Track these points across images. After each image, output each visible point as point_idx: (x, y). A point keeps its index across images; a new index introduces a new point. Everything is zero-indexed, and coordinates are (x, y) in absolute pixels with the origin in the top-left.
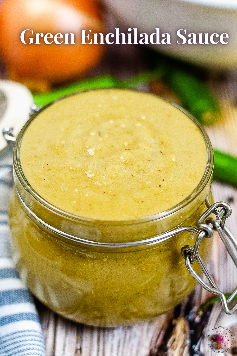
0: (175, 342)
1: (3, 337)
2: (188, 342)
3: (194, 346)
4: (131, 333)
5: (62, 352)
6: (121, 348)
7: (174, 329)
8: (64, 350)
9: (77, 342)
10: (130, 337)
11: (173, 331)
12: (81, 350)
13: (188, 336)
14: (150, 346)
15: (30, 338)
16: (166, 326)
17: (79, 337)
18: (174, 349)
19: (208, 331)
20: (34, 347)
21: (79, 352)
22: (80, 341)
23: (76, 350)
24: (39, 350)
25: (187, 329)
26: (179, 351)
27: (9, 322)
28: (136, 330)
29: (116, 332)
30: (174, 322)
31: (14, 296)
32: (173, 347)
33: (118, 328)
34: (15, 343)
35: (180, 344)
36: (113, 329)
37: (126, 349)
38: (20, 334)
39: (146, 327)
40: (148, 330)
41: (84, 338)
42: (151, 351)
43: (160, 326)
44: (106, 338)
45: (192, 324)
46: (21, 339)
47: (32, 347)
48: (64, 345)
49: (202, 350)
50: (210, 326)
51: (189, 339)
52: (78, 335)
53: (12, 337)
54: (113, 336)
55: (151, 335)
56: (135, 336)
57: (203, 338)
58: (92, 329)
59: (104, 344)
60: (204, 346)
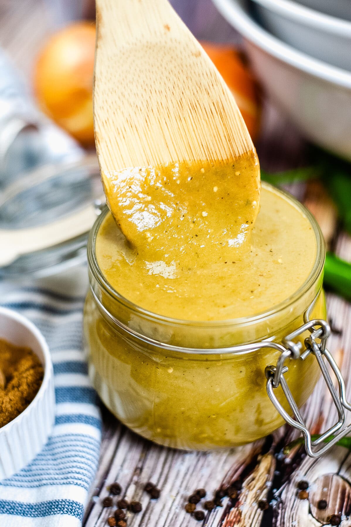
0: (254, 482)
1: (55, 437)
2: (269, 484)
3: (275, 491)
4: (205, 461)
5: (119, 468)
6: (188, 476)
7: (257, 466)
8: (122, 466)
9: (140, 460)
10: (202, 466)
11: (256, 468)
12: (141, 469)
13: (271, 478)
14: (223, 481)
15: (82, 443)
16: (248, 461)
17: (144, 455)
18: (249, 489)
19: (297, 475)
20: (84, 454)
21: (138, 471)
22: (143, 459)
23: (136, 469)
24: (88, 459)
25: (272, 469)
26: (256, 493)
27: (65, 422)
28: (212, 459)
29: (188, 457)
30: (259, 458)
31: (78, 393)
32: (250, 487)
33: (191, 453)
34: (64, 446)
35: (259, 484)
36: (185, 452)
37: (193, 478)
38: (73, 438)
39: (224, 457)
40: (225, 462)
41: (149, 457)
42: (222, 486)
43: (242, 460)
44: (174, 461)
45: (280, 464)
46: (72, 443)
47: (81, 454)
48: (124, 461)
49: (283, 496)
50: (302, 471)
51: (271, 481)
52: (143, 452)
53: (63, 439)
54: (183, 460)
55: (227, 467)
56: (208, 466)
57: (289, 483)
58: (161, 448)
59: (170, 467)
60: (287, 493)
